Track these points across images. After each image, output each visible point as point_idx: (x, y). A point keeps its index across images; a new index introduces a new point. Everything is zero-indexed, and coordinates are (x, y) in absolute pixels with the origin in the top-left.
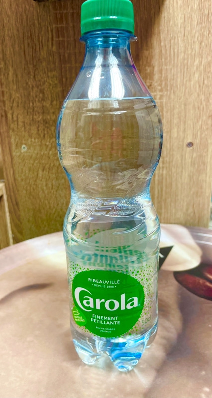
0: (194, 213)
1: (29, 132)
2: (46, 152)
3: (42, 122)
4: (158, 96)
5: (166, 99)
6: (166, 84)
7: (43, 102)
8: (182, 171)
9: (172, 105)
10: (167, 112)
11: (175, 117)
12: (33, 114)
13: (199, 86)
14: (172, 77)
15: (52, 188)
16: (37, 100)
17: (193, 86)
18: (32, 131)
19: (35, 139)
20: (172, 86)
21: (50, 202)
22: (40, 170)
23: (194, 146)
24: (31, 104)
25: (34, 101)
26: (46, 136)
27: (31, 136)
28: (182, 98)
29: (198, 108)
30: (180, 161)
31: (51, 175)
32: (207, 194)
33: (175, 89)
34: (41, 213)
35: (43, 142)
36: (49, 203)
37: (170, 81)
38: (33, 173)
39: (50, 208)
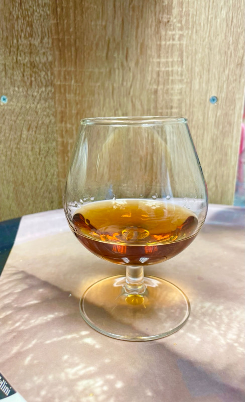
0: (217, 187)
1: (11, 78)
2: (32, 106)
3: (29, 65)
4: (177, 37)
5: (187, 41)
6: (187, 21)
7: (30, 39)
8: (203, 134)
9: (194, 48)
10: (187, 58)
11: (197, 64)
12: (17, 54)
13: (227, 26)
14: (195, 13)
15: (39, 154)
16: (23, 35)
17: (220, 25)
18: (15, 78)
19: (18, 88)
20: (194, 23)
21: (37, 172)
22: (24, 129)
23: (220, 102)
24: (15, 41)
25: (19, 37)
26: (34, 83)
27: (13, 84)
28: (206, 40)
29: (226, 53)
30: (201, 121)
31: (38, 136)
32: (233, 163)
33: (198, 29)
34: (24, 187)
35: (29, 92)
36: (35, 173)
37: (193, 17)
38: (15, 133)
39: (36, 180)
